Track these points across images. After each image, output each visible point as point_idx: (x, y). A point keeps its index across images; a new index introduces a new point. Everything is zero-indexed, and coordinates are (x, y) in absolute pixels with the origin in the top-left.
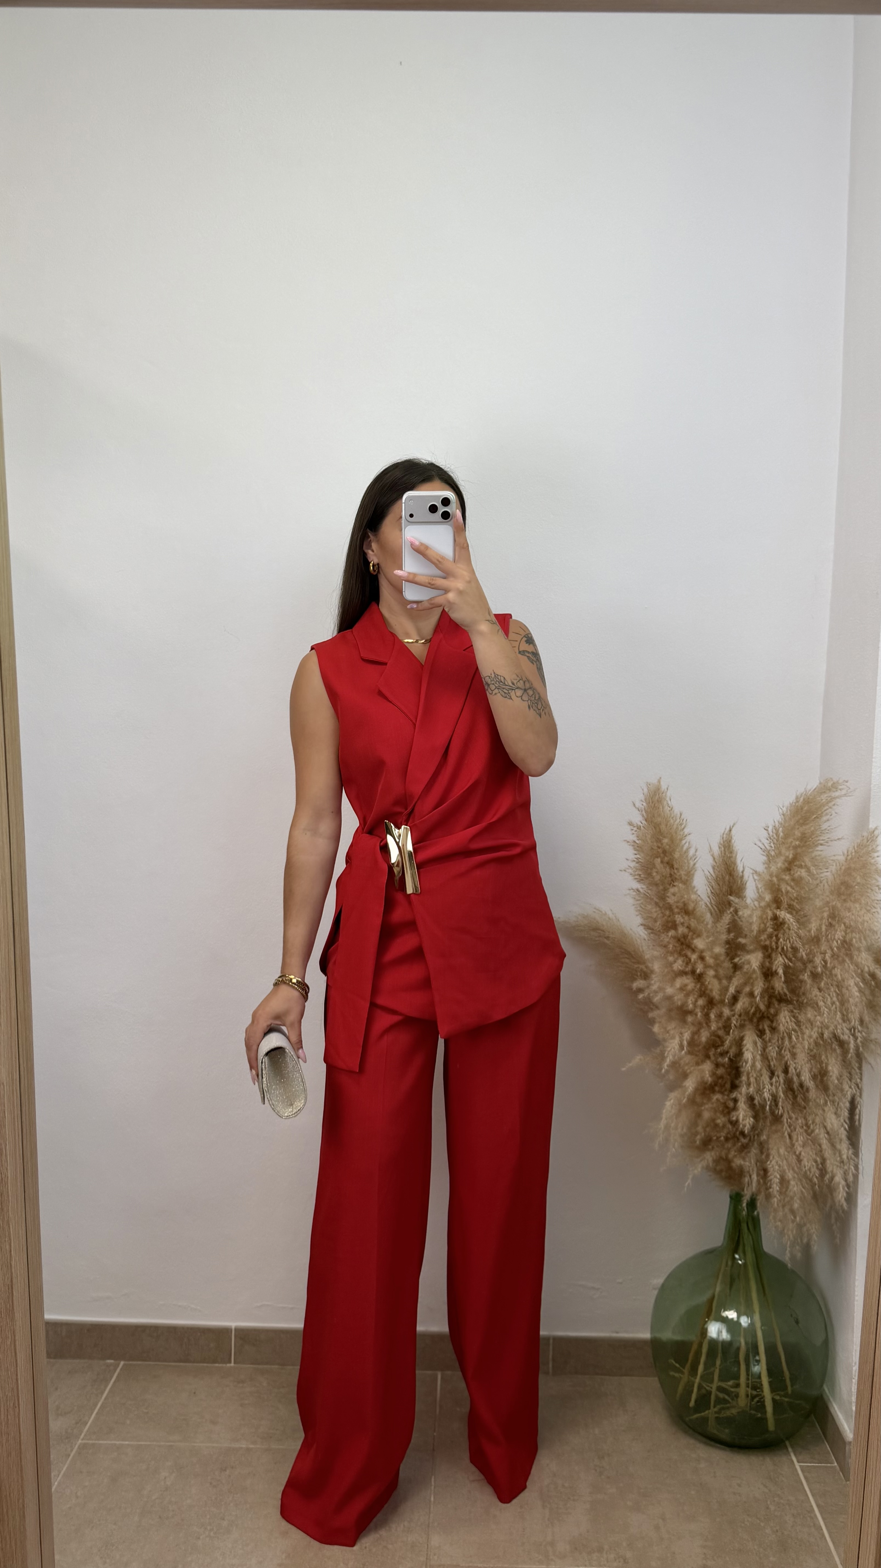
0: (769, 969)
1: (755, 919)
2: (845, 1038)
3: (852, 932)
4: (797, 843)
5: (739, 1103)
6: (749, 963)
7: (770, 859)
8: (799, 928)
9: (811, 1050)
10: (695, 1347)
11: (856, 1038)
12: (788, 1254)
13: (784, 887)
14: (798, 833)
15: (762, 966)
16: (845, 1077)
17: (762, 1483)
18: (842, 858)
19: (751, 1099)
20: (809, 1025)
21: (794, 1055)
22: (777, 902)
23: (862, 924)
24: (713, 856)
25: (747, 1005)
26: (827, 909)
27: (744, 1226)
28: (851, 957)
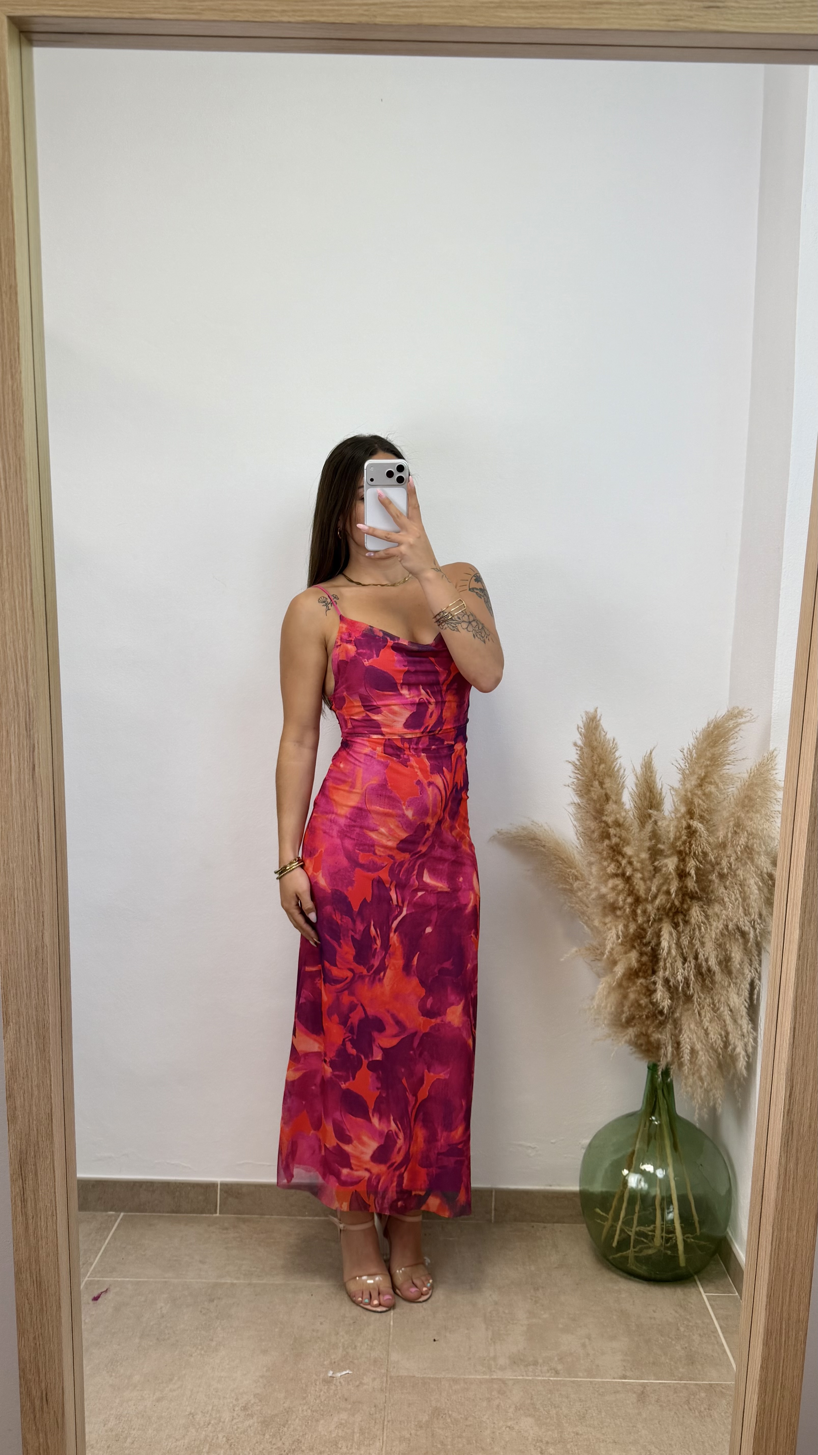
0: (683, 871)
1: (672, 829)
2: (747, 929)
3: (753, 838)
4: (708, 763)
5: (657, 985)
6: (666, 866)
7: (685, 778)
8: (709, 836)
9: (718, 940)
10: (617, 1197)
11: (755, 929)
12: (697, 1116)
13: (696, 801)
14: (708, 754)
15: (677, 868)
16: (745, 962)
17: (674, 1310)
18: (746, 776)
19: (667, 981)
20: (716, 918)
21: (703, 944)
22: (691, 814)
23: (762, 831)
24: (636, 775)
25: (664, 901)
26: (733, 819)
27: (660, 1092)
28: (752, 861)
